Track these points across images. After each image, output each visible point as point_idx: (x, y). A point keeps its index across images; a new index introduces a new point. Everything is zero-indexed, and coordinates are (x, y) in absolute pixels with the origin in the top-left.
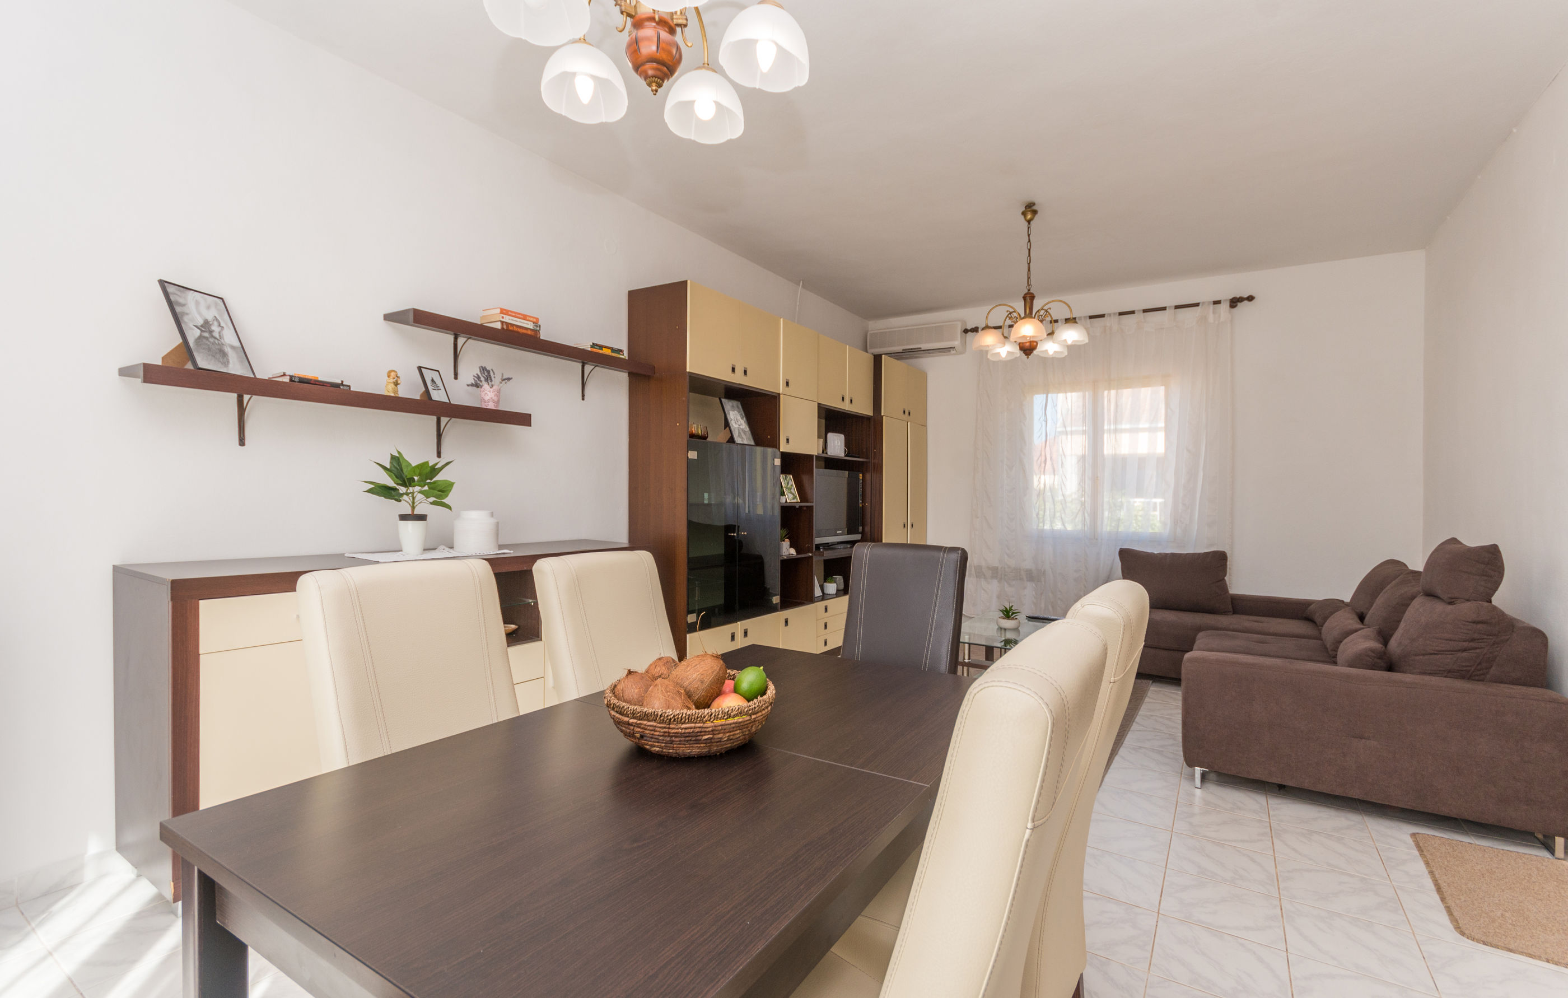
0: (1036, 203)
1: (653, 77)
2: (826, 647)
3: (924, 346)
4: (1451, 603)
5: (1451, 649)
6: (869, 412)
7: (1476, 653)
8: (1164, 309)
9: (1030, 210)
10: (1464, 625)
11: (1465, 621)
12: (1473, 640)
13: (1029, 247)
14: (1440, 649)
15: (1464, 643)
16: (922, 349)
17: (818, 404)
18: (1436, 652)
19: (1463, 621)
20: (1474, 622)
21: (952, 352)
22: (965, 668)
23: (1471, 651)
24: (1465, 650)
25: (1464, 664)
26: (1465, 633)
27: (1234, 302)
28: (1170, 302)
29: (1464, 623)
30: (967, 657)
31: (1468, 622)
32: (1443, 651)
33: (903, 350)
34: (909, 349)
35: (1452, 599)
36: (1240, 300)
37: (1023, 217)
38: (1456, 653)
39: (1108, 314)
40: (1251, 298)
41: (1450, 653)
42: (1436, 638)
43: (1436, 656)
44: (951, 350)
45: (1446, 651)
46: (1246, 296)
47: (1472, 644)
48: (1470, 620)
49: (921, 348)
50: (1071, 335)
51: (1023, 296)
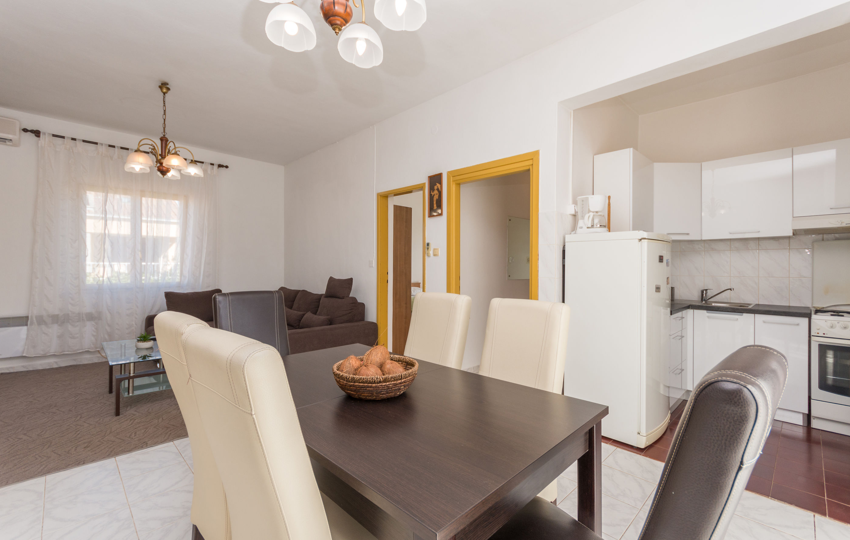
0: (169, 84)
1: (339, 26)
9: (164, 86)
13: (164, 109)
21: (9, 143)
22: (131, 381)
27: (219, 167)
30: (132, 372)
36: (222, 166)
37: (159, 89)
40: (227, 167)
44: (8, 141)
46: (225, 165)
50: (193, 171)
51: (160, 138)
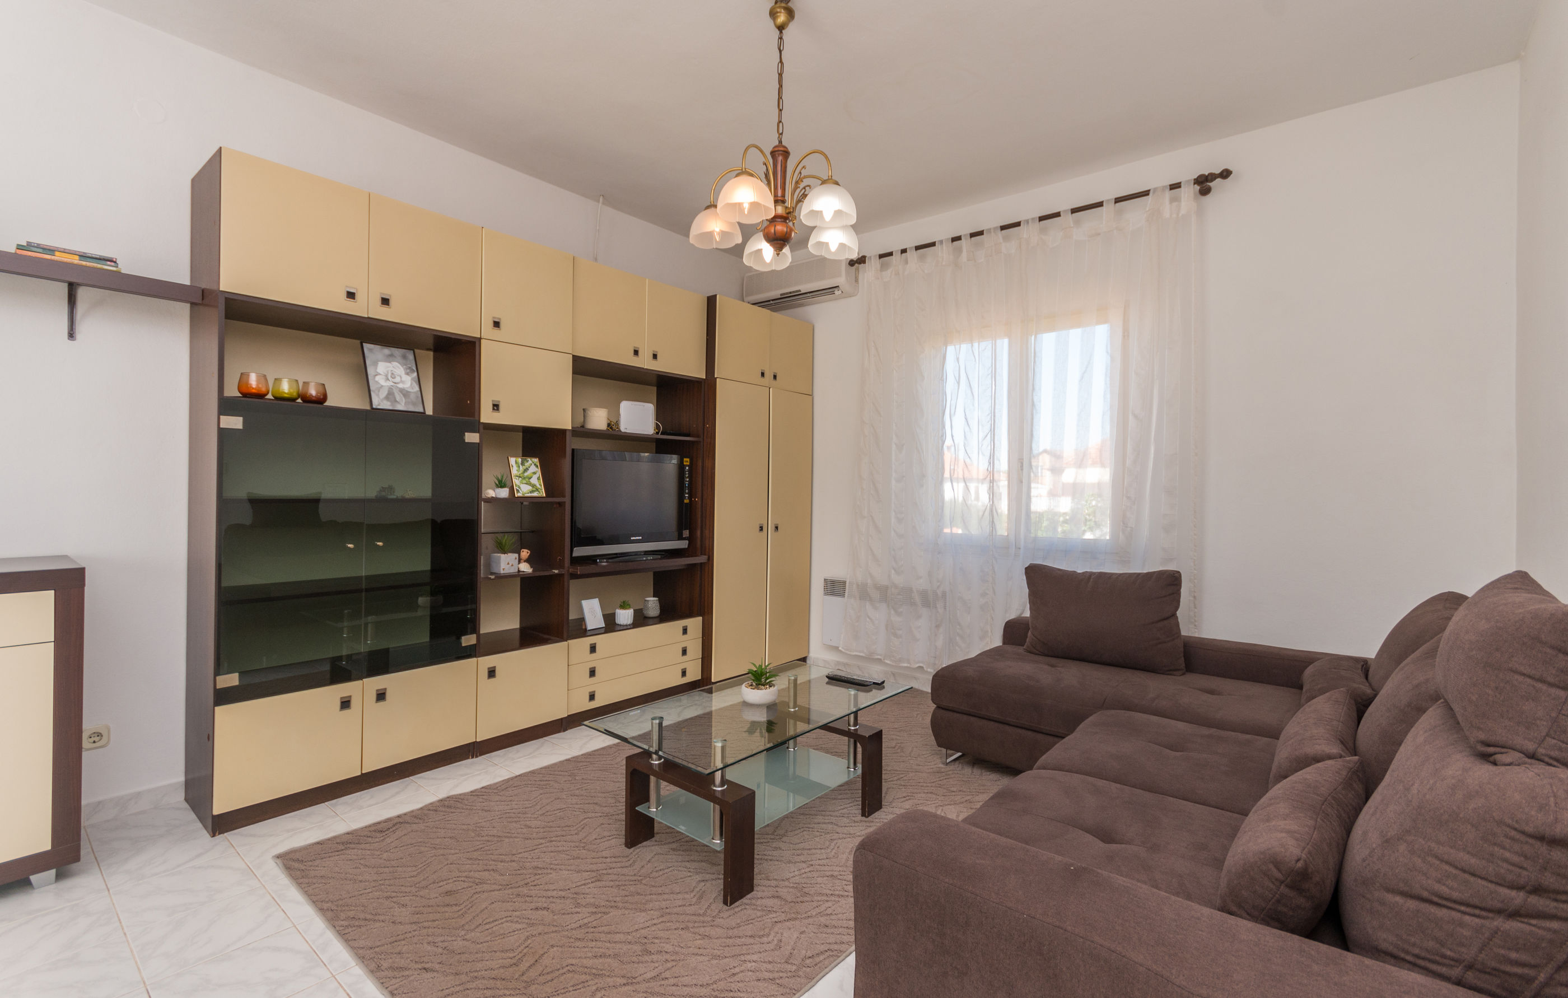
2: (592, 703)
3: (804, 288)
4: (1486, 757)
5: (1475, 901)
6: (703, 375)
7: (1549, 930)
8: (1100, 204)
10: (1513, 839)
11: (1515, 829)
12: (1537, 890)
14: (1444, 890)
15: (1513, 893)
16: (802, 292)
17: (573, 356)
18: (1436, 899)
19: (1509, 826)
20: (1541, 838)
21: (837, 292)
23: (1534, 922)
24: (1515, 914)
25: (1514, 955)
26: (1514, 865)
27: (1204, 184)
28: (1107, 195)
29: (1513, 833)
31: (1523, 833)
32: (1455, 902)
33: (781, 295)
34: (787, 293)
35: (1489, 745)
36: (1211, 177)
38: (1491, 915)
39: (1025, 221)
40: (1226, 174)
41: (1477, 912)
42: (1437, 857)
43: (1433, 909)
44: (836, 290)
45: (1461, 904)
46: (1218, 172)
47: (1536, 902)
48: (1529, 829)
49: (800, 291)
